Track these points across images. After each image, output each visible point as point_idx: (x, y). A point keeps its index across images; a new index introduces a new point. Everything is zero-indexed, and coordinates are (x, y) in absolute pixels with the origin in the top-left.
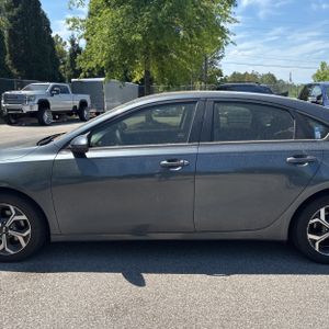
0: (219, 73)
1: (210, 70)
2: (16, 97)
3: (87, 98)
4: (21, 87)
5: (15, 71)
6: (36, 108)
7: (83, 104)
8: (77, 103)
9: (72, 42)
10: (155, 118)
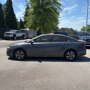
0: (58, 28)
1: (55, 27)
2: (8, 33)
3: (25, 34)
4: (9, 31)
5: (7, 27)
6: (13, 36)
7: (24, 35)
8: (22, 35)
9: (21, 20)
10: (42, 39)
